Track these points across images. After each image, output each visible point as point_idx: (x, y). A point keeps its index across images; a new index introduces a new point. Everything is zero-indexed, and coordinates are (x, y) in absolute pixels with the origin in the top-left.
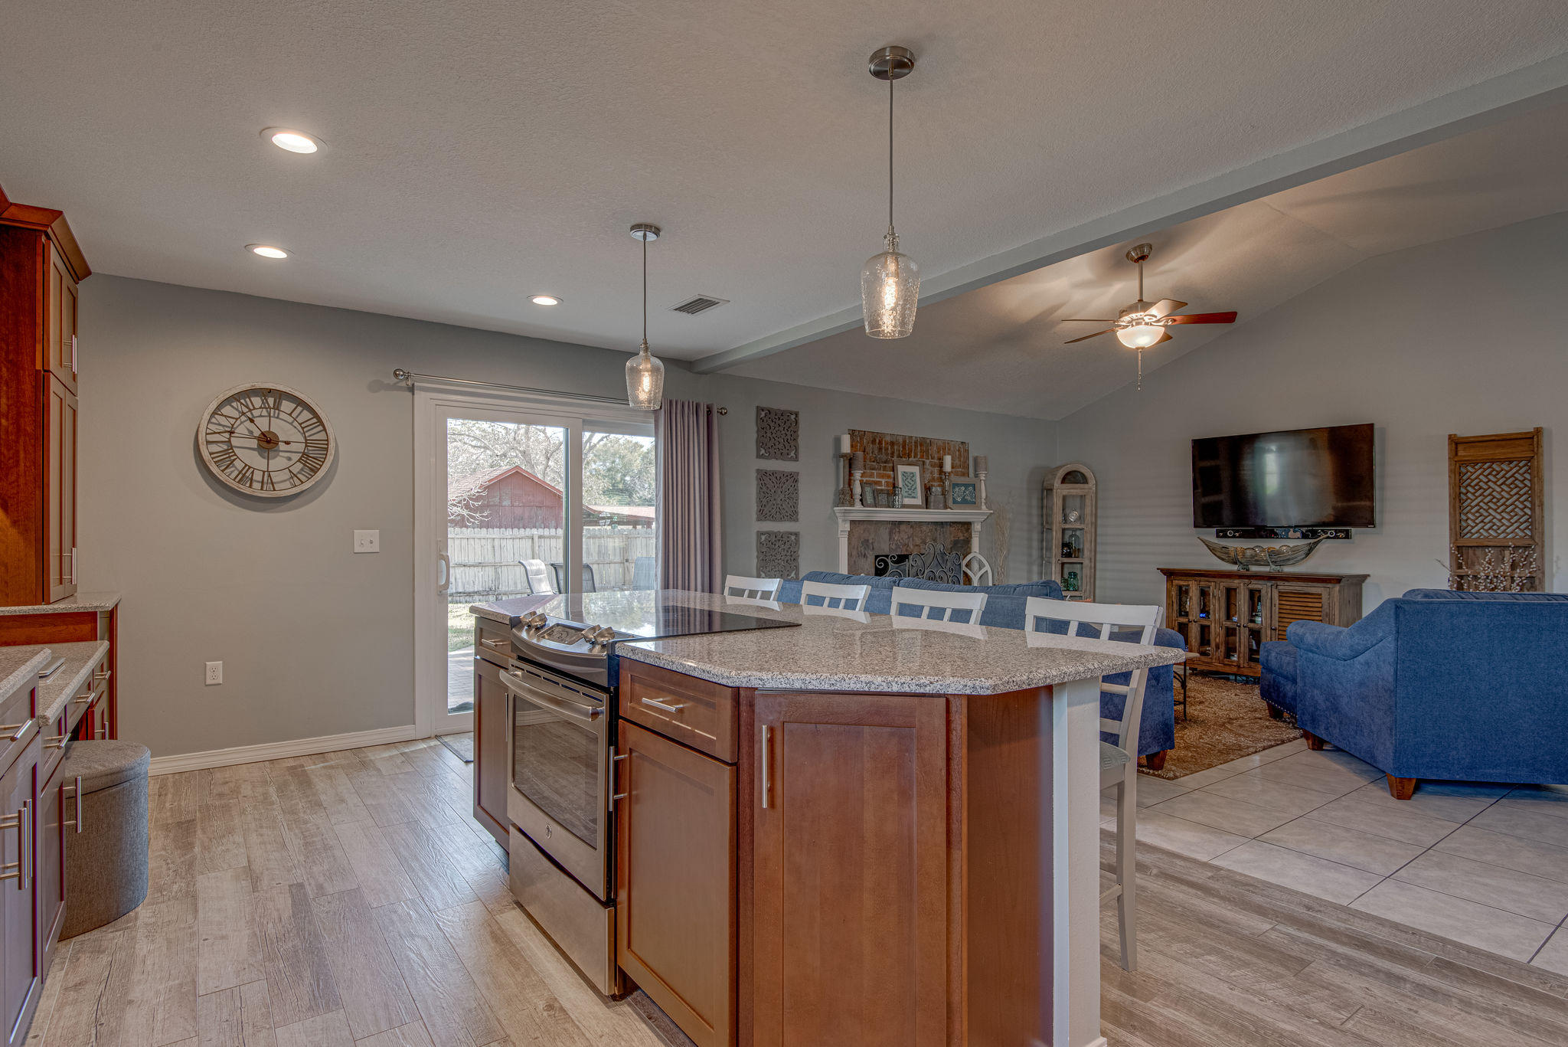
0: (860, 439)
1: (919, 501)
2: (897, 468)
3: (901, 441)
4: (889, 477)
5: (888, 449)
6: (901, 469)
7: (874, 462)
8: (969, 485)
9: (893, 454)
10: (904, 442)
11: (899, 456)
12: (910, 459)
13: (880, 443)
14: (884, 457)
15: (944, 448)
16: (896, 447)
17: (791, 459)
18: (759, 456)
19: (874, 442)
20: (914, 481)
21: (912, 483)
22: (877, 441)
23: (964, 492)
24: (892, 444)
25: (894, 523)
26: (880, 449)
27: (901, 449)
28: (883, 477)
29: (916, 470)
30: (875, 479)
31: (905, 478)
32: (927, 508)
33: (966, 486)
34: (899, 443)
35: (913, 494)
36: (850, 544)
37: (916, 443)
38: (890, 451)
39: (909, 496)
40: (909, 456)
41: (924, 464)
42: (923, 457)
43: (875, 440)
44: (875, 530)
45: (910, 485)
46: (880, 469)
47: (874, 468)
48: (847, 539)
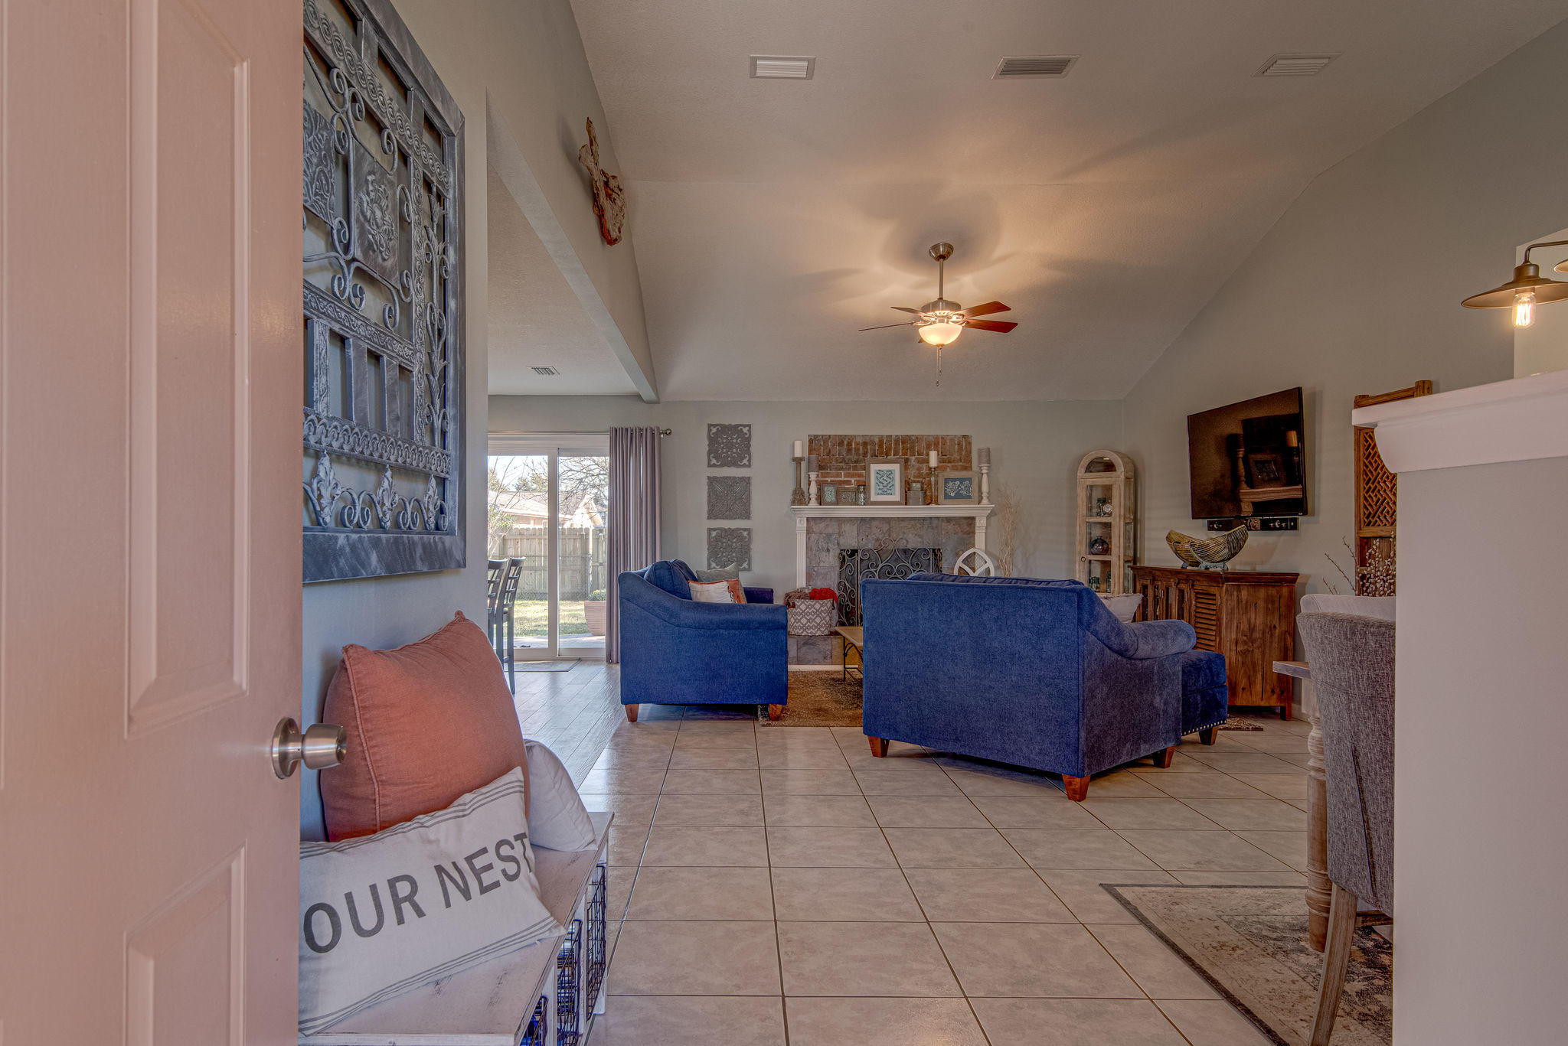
0: (824, 443)
1: (896, 496)
2: (870, 467)
3: (877, 440)
4: (860, 475)
5: (859, 449)
6: (874, 468)
7: (840, 462)
8: (966, 479)
9: (865, 454)
10: (881, 442)
11: (874, 455)
12: (888, 457)
13: (849, 444)
14: (854, 457)
15: (936, 443)
16: (869, 447)
17: (744, 466)
18: (710, 465)
19: (841, 443)
20: (893, 479)
21: (889, 480)
22: (846, 443)
23: (959, 486)
24: (865, 444)
25: (863, 519)
26: (849, 450)
27: (877, 448)
28: (852, 476)
29: (896, 468)
30: (843, 479)
31: (879, 476)
32: (906, 504)
33: (962, 480)
34: (873, 443)
35: (889, 492)
36: (809, 539)
37: (897, 441)
38: (861, 451)
39: (884, 493)
40: (887, 454)
41: (907, 460)
42: (906, 454)
43: (843, 442)
44: (840, 526)
45: (886, 483)
46: (849, 469)
47: (842, 469)
48: (805, 535)
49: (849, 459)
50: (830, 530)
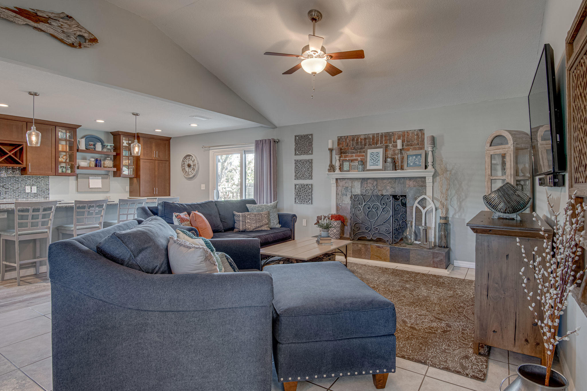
1: (380, 166)
2: (367, 151)
3: (371, 136)
4: (362, 156)
5: (362, 142)
6: (370, 152)
7: (353, 150)
8: (419, 155)
9: (365, 144)
10: (373, 137)
11: (369, 145)
12: (378, 145)
13: (357, 140)
14: (360, 147)
15: (405, 135)
17: (310, 154)
18: (296, 154)
19: (353, 140)
20: (379, 157)
21: (377, 158)
23: (414, 158)
24: (366, 139)
25: (364, 179)
26: (357, 143)
27: (371, 141)
28: (359, 156)
29: (381, 151)
30: (354, 158)
31: (372, 156)
32: (384, 170)
33: (417, 155)
34: (369, 138)
35: (377, 164)
36: (338, 189)
37: (382, 136)
38: (363, 143)
39: (374, 165)
40: (377, 144)
41: (387, 147)
42: (386, 143)
43: (354, 139)
44: (352, 182)
45: (375, 159)
46: (357, 153)
47: (354, 153)
48: (335, 187)
49: (357, 148)
50: (347, 185)
